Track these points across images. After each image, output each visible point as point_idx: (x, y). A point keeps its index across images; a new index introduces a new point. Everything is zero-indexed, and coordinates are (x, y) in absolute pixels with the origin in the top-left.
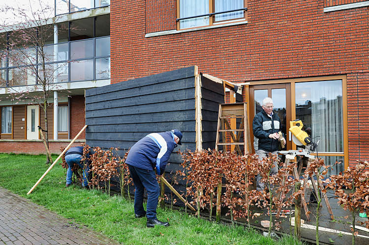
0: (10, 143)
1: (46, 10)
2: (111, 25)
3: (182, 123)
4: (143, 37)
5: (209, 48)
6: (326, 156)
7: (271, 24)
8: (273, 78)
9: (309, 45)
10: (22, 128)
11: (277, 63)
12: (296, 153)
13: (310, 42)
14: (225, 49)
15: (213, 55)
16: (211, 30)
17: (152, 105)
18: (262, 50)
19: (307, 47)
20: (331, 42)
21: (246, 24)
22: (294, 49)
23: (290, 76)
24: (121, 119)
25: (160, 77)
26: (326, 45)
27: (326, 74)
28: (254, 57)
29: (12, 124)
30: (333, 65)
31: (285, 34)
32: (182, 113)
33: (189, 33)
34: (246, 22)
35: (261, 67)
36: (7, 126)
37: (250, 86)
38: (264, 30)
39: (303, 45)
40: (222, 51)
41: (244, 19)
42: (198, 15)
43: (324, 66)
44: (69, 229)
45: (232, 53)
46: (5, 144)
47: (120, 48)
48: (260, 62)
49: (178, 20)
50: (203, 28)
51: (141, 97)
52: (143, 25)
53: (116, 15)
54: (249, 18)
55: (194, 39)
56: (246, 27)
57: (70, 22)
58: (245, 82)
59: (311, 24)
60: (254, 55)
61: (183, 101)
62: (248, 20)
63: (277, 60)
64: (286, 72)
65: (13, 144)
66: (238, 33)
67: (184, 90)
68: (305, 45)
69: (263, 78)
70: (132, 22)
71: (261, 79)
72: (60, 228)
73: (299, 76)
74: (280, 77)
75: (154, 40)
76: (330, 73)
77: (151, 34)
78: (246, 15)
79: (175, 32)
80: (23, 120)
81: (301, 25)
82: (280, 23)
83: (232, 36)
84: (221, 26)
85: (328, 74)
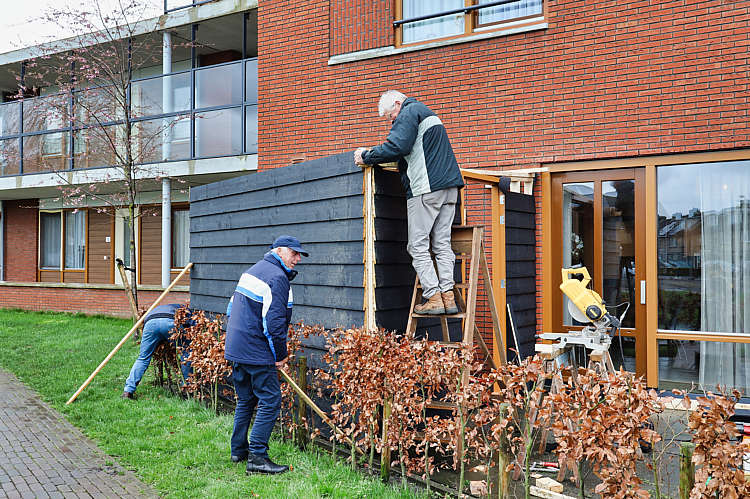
0: (76, 291)
1: (130, 10)
2: (261, 38)
3: (342, 267)
4: (324, 64)
5: (462, 88)
6: (734, 344)
7: (603, 29)
8: (604, 155)
9: (687, 76)
10: (105, 257)
11: (614, 120)
12: (565, 340)
13: (690, 69)
14: (498, 89)
15: (470, 103)
16: (467, 46)
17: (296, 227)
18: (581, 89)
19: (683, 82)
20: (741, 69)
21: (545, 29)
22: (653, 86)
23: (642, 152)
24: (246, 255)
25: (308, 169)
26: (728, 76)
27: (728, 146)
28: (562, 107)
29: (86, 248)
30: (743, 125)
31: (634, 51)
32: (341, 248)
33: (421, 53)
34: (544, 26)
35: (577, 129)
36: (77, 253)
37: (553, 174)
38: (586, 43)
39: (673, 77)
40: (490, 95)
41: (542, 18)
42: (446, 11)
43: (723, 127)
44: (101, 474)
45: (512, 97)
46: (67, 294)
47: (276, 90)
48: (574, 118)
49: (398, 24)
50: (450, 42)
51: (278, 209)
52: (324, 37)
53: (270, 16)
54: (552, 15)
55: (430, 67)
56: (545, 38)
57: (195, 26)
58: (542, 164)
59: (694, 26)
60: (563, 103)
61: (345, 223)
62: (550, 20)
63: (612, 114)
64: (633, 141)
65: (81, 293)
66: (526, 52)
67: (345, 199)
68: (678, 77)
69: (582, 157)
70: (302, 32)
71: (577, 157)
72: (85, 471)
73: (664, 151)
74: (619, 154)
75: (347, 70)
76: (737, 144)
77: (340, 56)
78: (546, 10)
79: (391, 51)
80: (108, 239)
81: (670, 29)
82: (621, 25)
83: (513, 59)
84: (490, 35)
85: (733, 145)
